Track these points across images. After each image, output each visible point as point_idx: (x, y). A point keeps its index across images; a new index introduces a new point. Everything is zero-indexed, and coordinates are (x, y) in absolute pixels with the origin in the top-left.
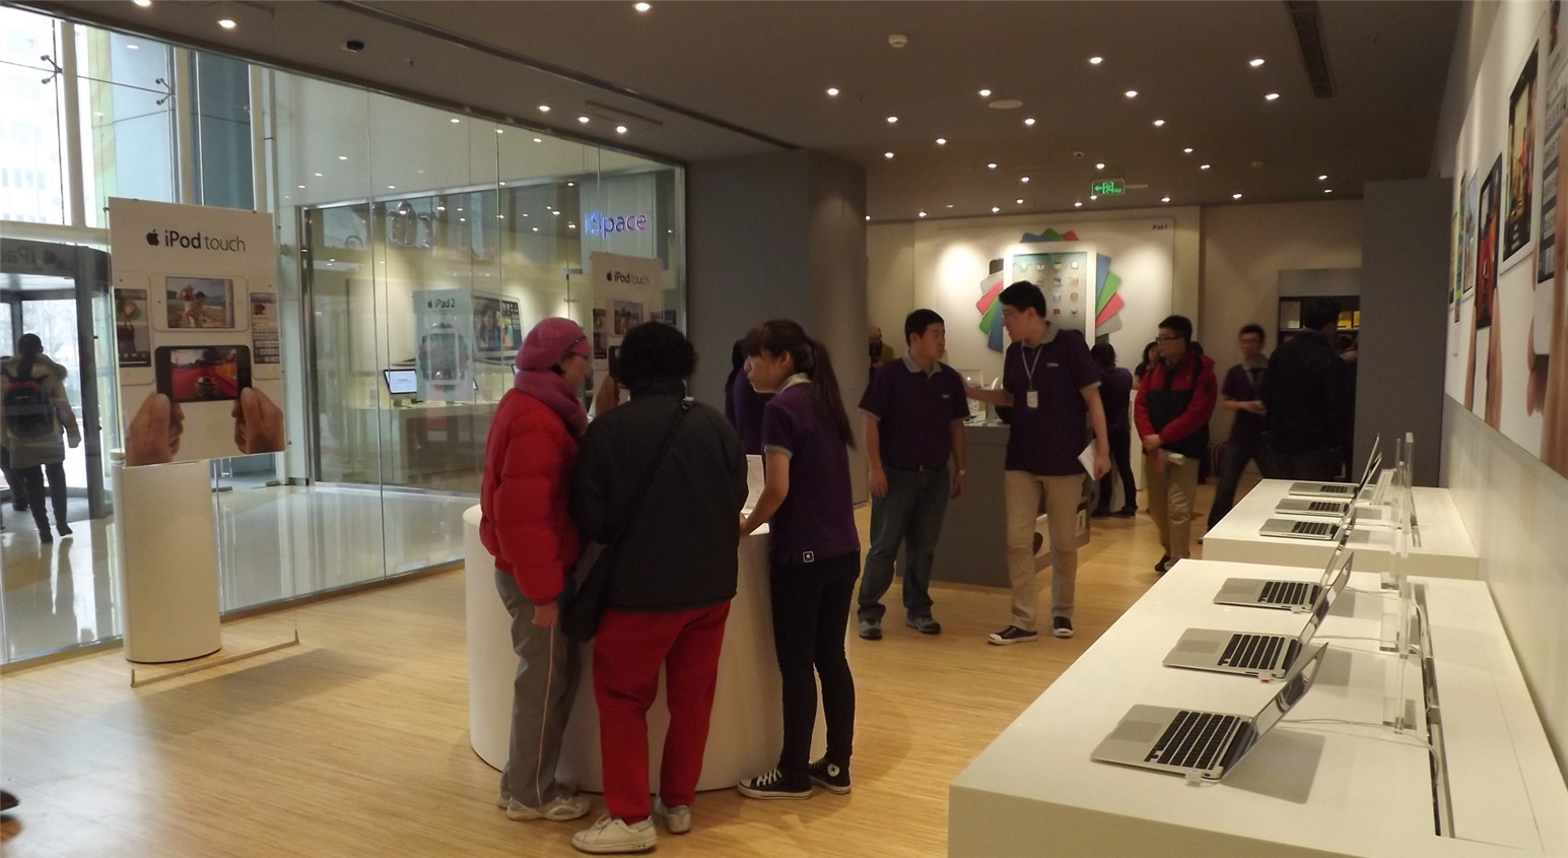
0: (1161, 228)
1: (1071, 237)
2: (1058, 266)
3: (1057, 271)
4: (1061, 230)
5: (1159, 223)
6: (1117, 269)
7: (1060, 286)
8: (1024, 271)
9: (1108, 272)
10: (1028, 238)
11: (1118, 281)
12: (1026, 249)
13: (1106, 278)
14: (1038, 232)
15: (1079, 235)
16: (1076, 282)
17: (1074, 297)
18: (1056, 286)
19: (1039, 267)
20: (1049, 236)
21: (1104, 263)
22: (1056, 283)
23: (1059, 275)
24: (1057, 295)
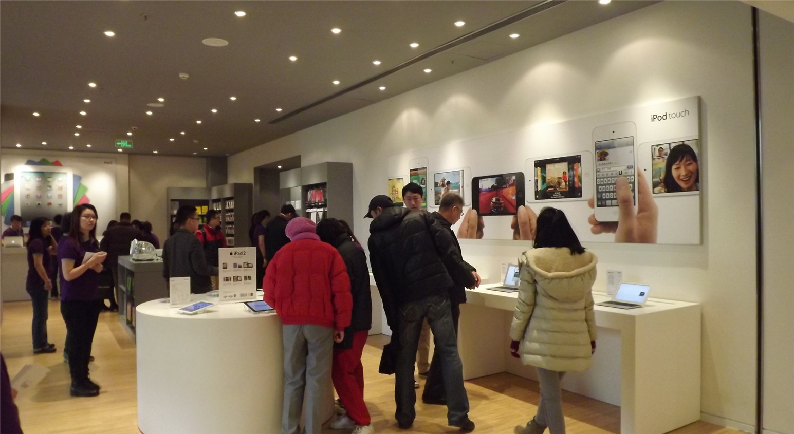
0: (108, 163)
1: (57, 164)
2: (50, 179)
3: (49, 182)
4: (51, 160)
5: (108, 161)
6: (85, 182)
7: (51, 190)
8: (27, 181)
9: (80, 184)
10: (30, 163)
11: (86, 189)
12: (30, 168)
13: (79, 187)
14: (37, 159)
15: (62, 162)
16: (61, 188)
17: (60, 196)
18: (48, 190)
19: (37, 179)
20: (43, 162)
21: (77, 179)
22: (49, 188)
23: (50, 184)
24: (49, 195)
